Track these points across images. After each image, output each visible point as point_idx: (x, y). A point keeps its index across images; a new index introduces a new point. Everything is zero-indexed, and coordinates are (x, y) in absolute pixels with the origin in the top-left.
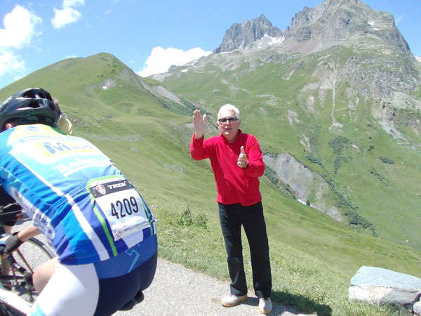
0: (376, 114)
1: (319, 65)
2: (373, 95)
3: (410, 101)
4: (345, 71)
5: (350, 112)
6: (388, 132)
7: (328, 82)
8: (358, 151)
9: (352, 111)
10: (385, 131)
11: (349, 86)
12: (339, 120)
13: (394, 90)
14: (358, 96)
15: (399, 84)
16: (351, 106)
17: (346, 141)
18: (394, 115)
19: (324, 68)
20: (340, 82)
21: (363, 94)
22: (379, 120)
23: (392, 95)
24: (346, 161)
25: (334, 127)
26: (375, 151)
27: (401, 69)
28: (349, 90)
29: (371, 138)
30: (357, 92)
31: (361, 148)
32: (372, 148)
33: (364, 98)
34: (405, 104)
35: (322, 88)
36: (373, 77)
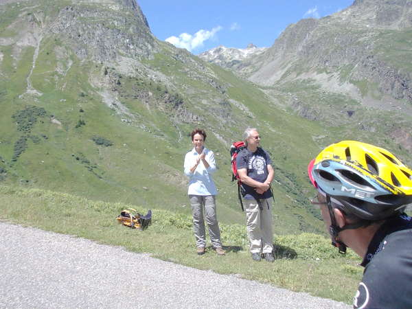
0: (96, 81)
1: (20, 15)
2: (93, 58)
3: (141, 68)
4: (56, 25)
5: (56, 78)
6: (110, 105)
7: (30, 38)
8: (60, 128)
9: (60, 76)
10: (104, 104)
11: (60, 44)
12: (38, 87)
13: (122, 55)
14: (72, 57)
15: (128, 48)
16: (60, 70)
17: (42, 112)
18: (119, 83)
19: (27, 19)
20: (49, 39)
21: (79, 56)
22: (98, 89)
23: (117, 60)
24: (36, 141)
25: (28, 95)
26: (86, 129)
27: (131, 30)
28: (59, 50)
29: (82, 111)
30: (71, 53)
31: (65, 125)
32: (82, 123)
33: (79, 60)
34: (134, 71)
35: (19, 44)
36: (94, 34)
